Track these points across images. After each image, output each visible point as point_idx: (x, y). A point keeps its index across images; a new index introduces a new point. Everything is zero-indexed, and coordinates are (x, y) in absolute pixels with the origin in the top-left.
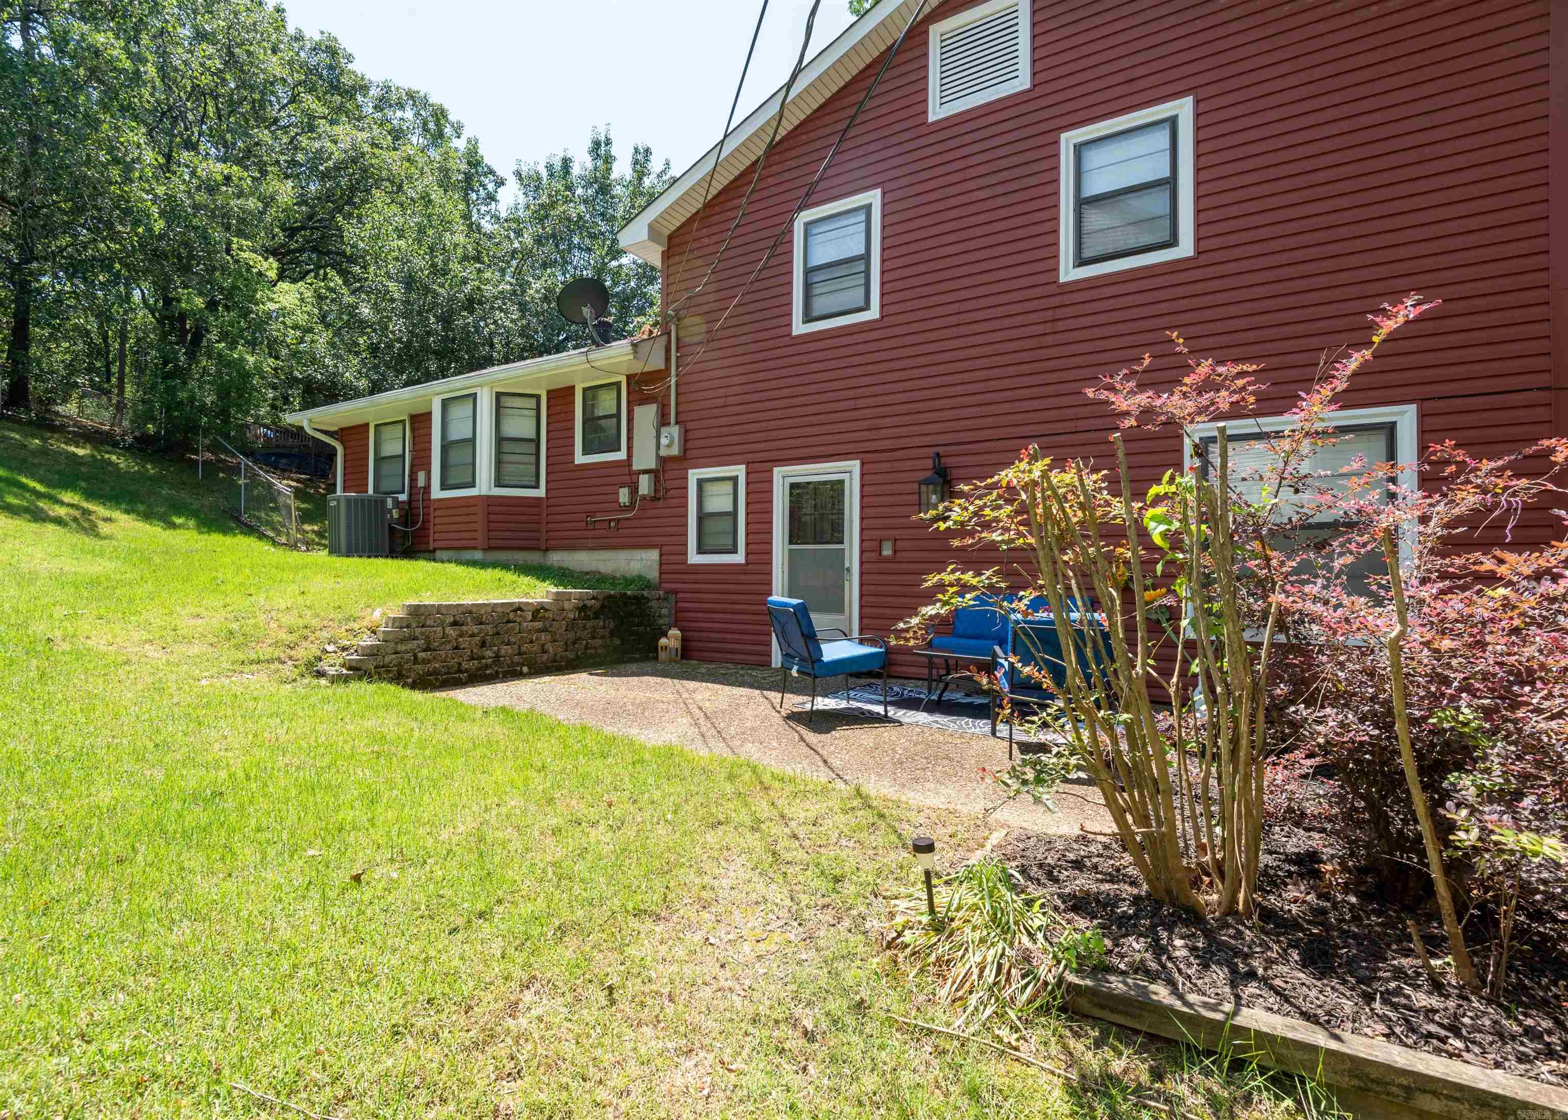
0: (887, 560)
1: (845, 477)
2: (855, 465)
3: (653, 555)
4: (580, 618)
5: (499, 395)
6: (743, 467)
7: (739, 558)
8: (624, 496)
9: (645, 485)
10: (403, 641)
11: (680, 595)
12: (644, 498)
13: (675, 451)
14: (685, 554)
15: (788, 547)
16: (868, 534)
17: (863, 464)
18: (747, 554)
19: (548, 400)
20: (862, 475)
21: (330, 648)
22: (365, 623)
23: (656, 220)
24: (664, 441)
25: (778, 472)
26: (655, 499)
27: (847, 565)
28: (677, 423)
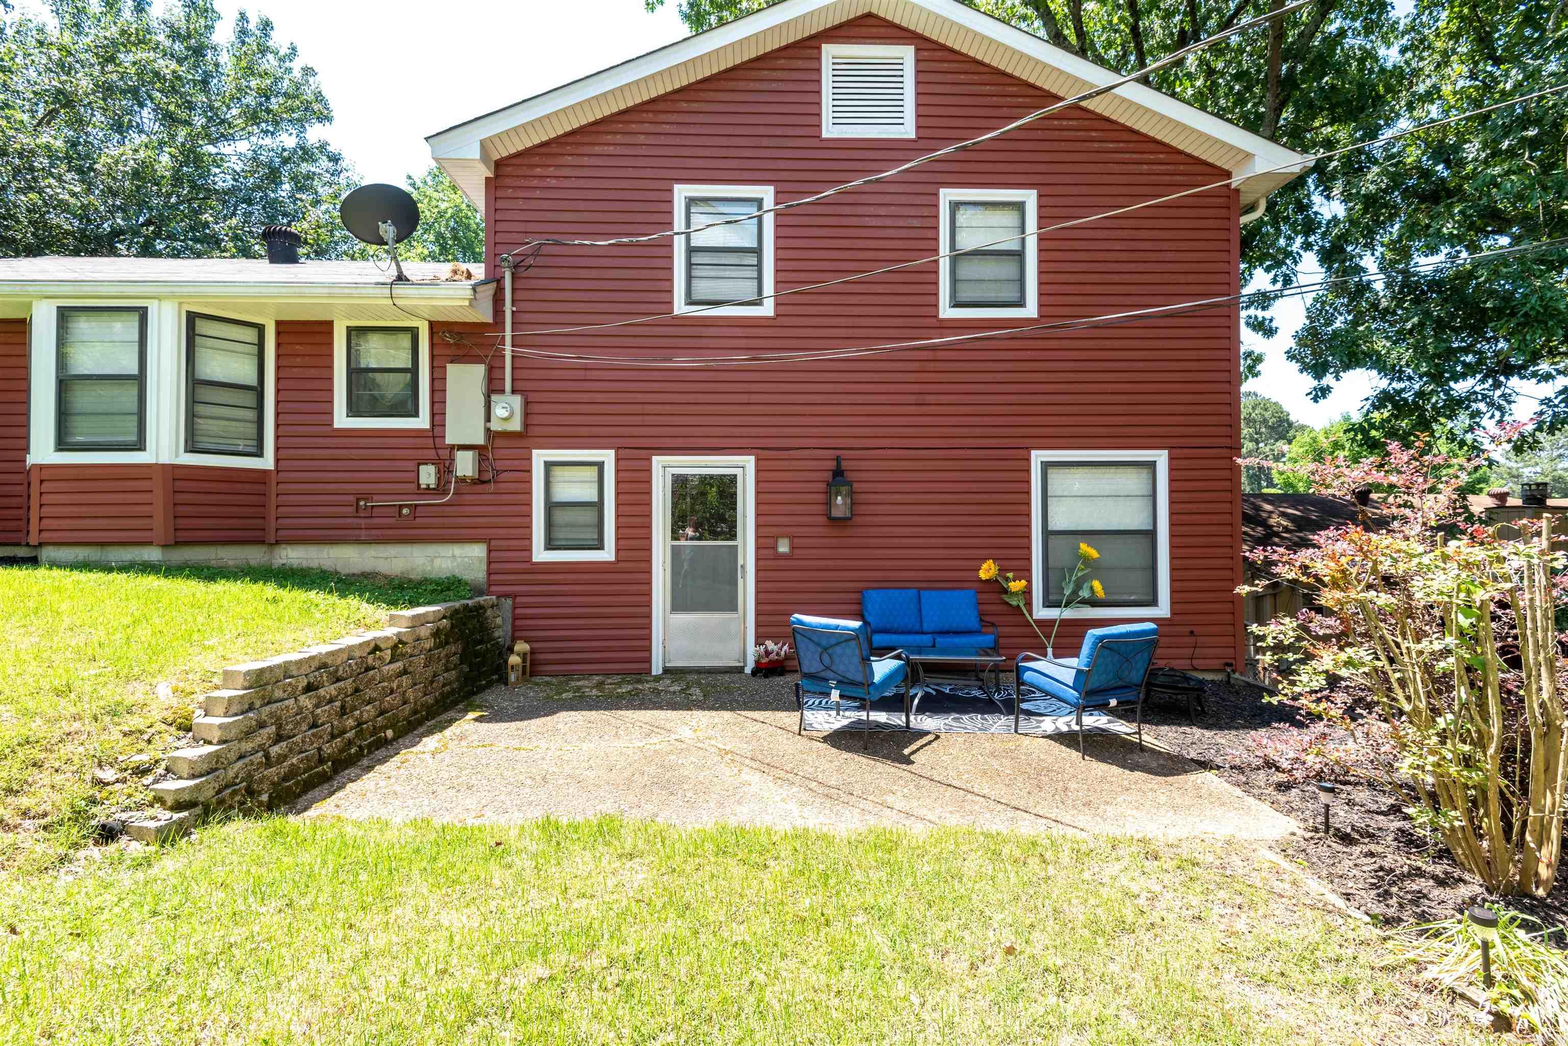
0: (784, 557)
1: (738, 472)
2: (749, 461)
3: (478, 551)
4: (437, 647)
5: (192, 318)
6: (612, 453)
7: (608, 554)
8: (428, 475)
9: (465, 464)
10: (248, 734)
11: (518, 600)
12: (463, 480)
13: (516, 425)
14: (529, 549)
15: (670, 543)
16: (765, 531)
17: (758, 460)
18: (618, 550)
19: (278, 334)
20: (758, 471)
21: (109, 775)
22: (156, 715)
23: (490, 139)
24: (499, 411)
25: (658, 461)
26: (479, 481)
27: (740, 562)
28: (514, 392)
